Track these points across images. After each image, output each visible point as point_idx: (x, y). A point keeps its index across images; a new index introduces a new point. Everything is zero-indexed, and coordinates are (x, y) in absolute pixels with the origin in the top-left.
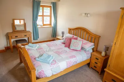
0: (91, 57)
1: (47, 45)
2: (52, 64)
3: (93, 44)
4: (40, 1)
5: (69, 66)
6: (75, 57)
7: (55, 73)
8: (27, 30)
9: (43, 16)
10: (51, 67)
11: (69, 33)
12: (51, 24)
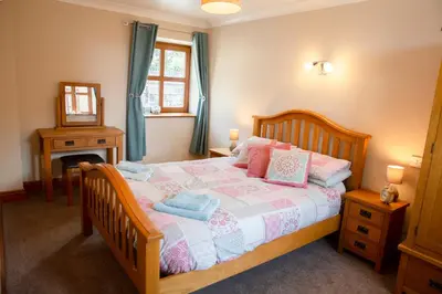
0: (341, 212)
1: (184, 169)
2: (214, 223)
3: (345, 163)
4: (157, 27)
5: (271, 237)
6: (289, 203)
7: (225, 258)
8: (108, 122)
9: (161, 79)
10: (214, 234)
11: (254, 134)
12: (186, 110)
